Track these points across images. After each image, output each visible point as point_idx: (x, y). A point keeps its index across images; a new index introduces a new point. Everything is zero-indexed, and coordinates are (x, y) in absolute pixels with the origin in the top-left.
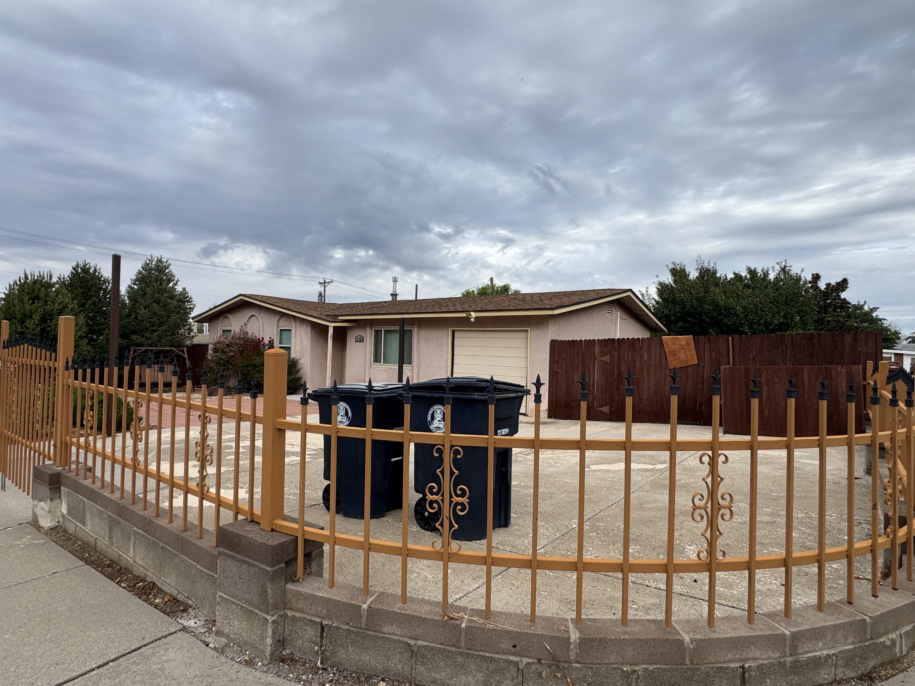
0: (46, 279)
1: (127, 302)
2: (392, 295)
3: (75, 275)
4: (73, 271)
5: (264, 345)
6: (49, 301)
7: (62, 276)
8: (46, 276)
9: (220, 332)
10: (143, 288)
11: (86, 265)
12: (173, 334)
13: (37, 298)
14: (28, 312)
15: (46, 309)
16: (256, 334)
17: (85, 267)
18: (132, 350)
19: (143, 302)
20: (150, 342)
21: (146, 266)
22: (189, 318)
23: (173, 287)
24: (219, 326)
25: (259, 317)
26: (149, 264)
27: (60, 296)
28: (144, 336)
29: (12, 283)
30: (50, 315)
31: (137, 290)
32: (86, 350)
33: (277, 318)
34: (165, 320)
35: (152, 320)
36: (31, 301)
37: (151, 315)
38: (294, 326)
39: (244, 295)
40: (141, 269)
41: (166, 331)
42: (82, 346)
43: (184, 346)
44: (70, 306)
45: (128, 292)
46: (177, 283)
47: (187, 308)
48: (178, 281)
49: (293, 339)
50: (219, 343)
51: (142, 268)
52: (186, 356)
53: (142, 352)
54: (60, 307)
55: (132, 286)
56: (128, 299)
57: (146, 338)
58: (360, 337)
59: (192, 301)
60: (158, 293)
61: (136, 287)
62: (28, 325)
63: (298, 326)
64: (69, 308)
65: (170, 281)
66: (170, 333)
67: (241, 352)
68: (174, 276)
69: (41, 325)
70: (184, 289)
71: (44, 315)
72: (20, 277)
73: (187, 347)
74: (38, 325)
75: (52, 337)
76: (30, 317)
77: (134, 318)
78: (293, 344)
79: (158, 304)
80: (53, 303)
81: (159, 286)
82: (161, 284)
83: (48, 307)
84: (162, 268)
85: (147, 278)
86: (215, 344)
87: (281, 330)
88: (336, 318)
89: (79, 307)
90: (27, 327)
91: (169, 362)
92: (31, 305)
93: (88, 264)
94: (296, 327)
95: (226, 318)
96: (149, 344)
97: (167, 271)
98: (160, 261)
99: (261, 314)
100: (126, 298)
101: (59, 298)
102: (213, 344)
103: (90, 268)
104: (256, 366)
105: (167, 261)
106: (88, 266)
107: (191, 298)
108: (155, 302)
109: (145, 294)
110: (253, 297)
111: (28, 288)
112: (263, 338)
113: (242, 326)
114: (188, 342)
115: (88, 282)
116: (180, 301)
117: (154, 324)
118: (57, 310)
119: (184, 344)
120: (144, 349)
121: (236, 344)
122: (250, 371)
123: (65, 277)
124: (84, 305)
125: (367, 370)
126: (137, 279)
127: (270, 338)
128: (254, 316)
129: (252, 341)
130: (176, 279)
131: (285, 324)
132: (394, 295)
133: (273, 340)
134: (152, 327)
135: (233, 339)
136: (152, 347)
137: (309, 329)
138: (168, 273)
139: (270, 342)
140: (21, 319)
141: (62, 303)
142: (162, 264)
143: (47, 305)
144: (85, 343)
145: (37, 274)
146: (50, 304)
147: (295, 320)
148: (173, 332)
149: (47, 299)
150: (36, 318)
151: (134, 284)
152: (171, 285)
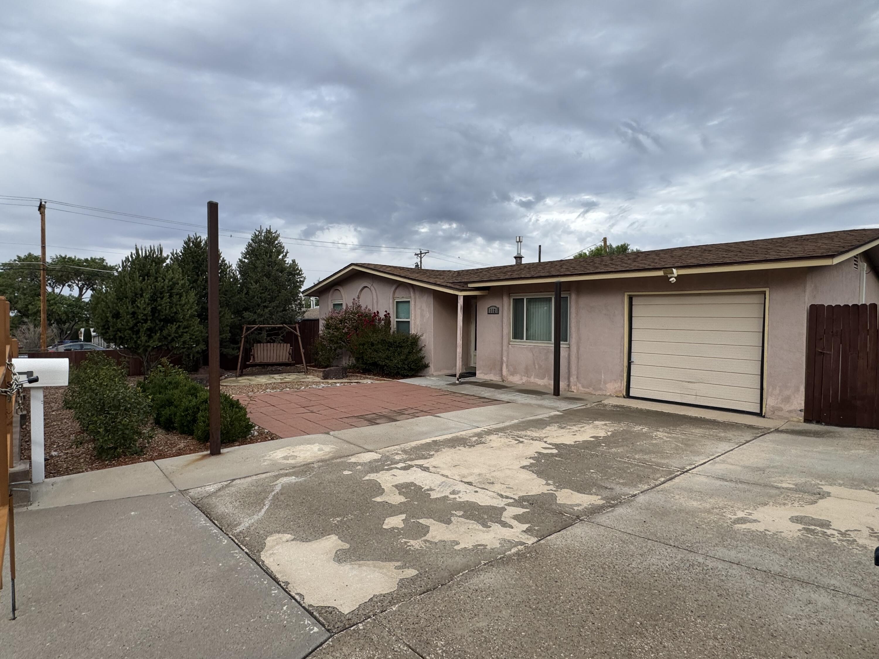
0: (157, 253)
1: (239, 276)
2: (515, 257)
3: (187, 249)
4: (185, 245)
5: (380, 319)
6: (160, 277)
7: (175, 252)
8: (156, 251)
9: (331, 307)
10: (254, 262)
11: (197, 239)
12: (284, 310)
13: (148, 275)
14: (139, 289)
15: (157, 287)
16: (370, 307)
17: (196, 241)
18: (245, 328)
19: (254, 277)
20: (262, 319)
21: (256, 239)
22: (300, 292)
23: (283, 259)
24: (330, 301)
25: (372, 288)
26: (258, 236)
27: (170, 271)
28: (255, 313)
29: (124, 259)
30: (161, 293)
31: (248, 263)
32: (198, 331)
33: (393, 289)
34: (276, 295)
35: (263, 295)
36: (141, 278)
37: (262, 290)
38: (413, 297)
39: (356, 265)
40: (251, 242)
41: (277, 307)
42: (194, 326)
43: (296, 323)
44: (181, 282)
45: (239, 267)
46: (286, 255)
47: (297, 281)
48: (287, 252)
49: (412, 312)
50: (332, 318)
51: (252, 240)
52: (298, 334)
53: (254, 330)
54: (171, 283)
55: (243, 260)
56: (240, 273)
57: (259, 314)
58: (494, 308)
59: (302, 274)
60: (269, 266)
61: (246, 261)
62: (139, 305)
63: (417, 297)
64: (180, 284)
65: (279, 252)
66: (282, 309)
67: (356, 329)
68: (283, 248)
69: (152, 304)
70: (294, 261)
71: (155, 294)
72: (132, 253)
73: (298, 323)
74: (148, 304)
75: (164, 317)
76: (142, 296)
77: (246, 294)
78: (413, 318)
79: (268, 278)
80: (163, 279)
81: (268, 258)
82: (271, 256)
83: (159, 284)
84: (271, 239)
85: (257, 250)
86: (327, 320)
87: (397, 302)
88: (466, 286)
89: (190, 283)
90: (137, 306)
91: (281, 340)
92: (141, 282)
93: (199, 237)
94: (415, 298)
95: (337, 291)
96: (261, 321)
97: (276, 242)
98: (269, 232)
99: (374, 285)
100: (238, 273)
101: (169, 274)
102: (324, 319)
103: (201, 242)
104: (373, 344)
105: (276, 232)
106: (199, 240)
107: (301, 271)
108: (265, 275)
109: (256, 267)
110: (365, 266)
111: (138, 264)
112: (378, 312)
113: (354, 299)
114: (299, 318)
115: (200, 256)
116: (290, 273)
117: (265, 300)
118: (168, 287)
119: (296, 320)
120: (256, 326)
121: (350, 319)
122: (366, 349)
123: (178, 252)
124: (195, 281)
125: (505, 348)
126: (247, 253)
127: (386, 311)
128: (367, 287)
129: (367, 315)
130: (285, 251)
131: (402, 295)
132: (519, 258)
133: (389, 314)
134: (264, 302)
135: (345, 314)
136: (264, 324)
137: (431, 300)
138: (277, 244)
139: (385, 315)
140: (132, 298)
141: (172, 279)
142: (271, 235)
143: (157, 281)
144: (197, 322)
145: (148, 248)
146: (160, 281)
147: (414, 290)
148: (284, 308)
149: (157, 276)
150: (147, 296)
151: (245, 258)
152: (280, 257)
